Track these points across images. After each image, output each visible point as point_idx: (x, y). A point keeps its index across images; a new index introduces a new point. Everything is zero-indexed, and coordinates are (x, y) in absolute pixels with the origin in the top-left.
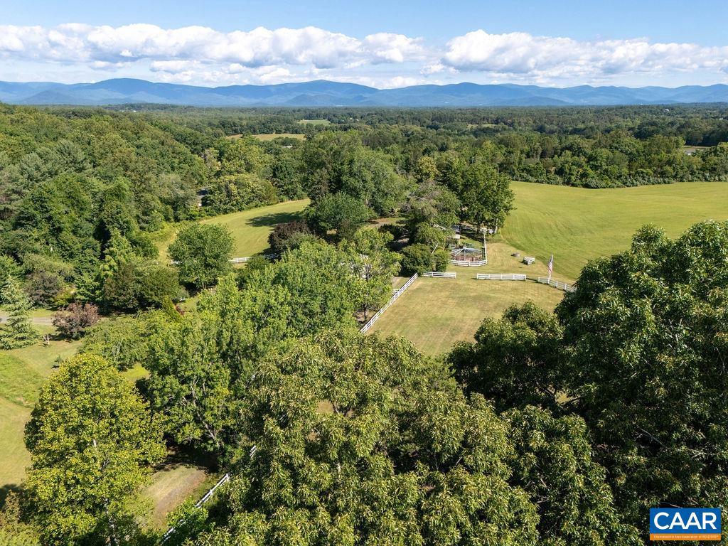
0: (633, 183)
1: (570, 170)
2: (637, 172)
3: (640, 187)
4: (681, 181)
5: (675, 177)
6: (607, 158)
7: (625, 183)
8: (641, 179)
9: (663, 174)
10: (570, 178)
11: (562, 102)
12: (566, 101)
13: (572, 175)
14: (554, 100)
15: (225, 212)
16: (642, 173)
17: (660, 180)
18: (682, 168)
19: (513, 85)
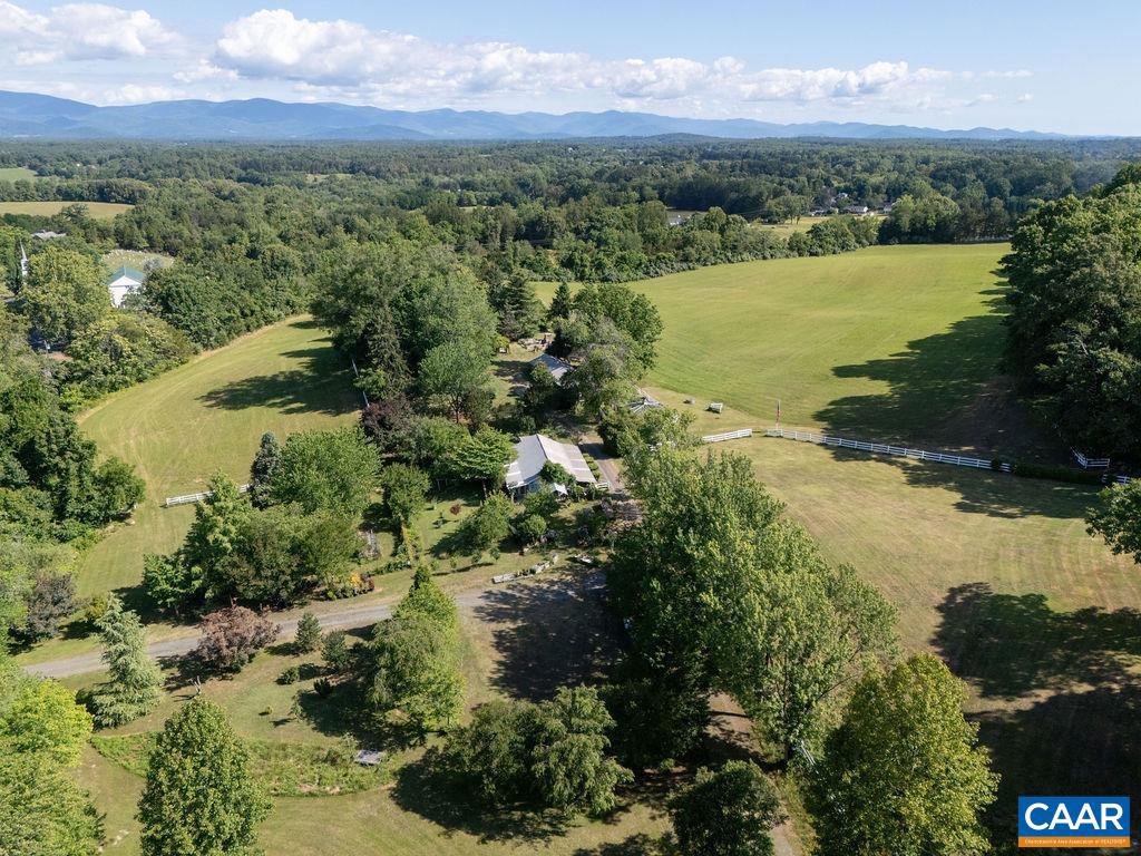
0: (657, 273)
1: (582, 260)
2: (658, 258)
3: (666, 277)
4: (705, 265)
5: (698, 260)
6: (620, 240)
7: (647, 273)
8: (663, 266)
9: (686, 259)
10: (583, 271)
11: (419, 133)
12: (424, 132)
13: (586, 266)
14: (406, 131)
15: (113, 388)
16: (664, 258)
17: (685, 265)
18: (704, 249)
19: (339, 105)
